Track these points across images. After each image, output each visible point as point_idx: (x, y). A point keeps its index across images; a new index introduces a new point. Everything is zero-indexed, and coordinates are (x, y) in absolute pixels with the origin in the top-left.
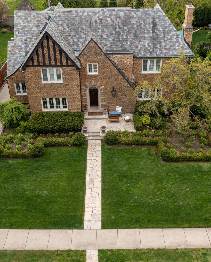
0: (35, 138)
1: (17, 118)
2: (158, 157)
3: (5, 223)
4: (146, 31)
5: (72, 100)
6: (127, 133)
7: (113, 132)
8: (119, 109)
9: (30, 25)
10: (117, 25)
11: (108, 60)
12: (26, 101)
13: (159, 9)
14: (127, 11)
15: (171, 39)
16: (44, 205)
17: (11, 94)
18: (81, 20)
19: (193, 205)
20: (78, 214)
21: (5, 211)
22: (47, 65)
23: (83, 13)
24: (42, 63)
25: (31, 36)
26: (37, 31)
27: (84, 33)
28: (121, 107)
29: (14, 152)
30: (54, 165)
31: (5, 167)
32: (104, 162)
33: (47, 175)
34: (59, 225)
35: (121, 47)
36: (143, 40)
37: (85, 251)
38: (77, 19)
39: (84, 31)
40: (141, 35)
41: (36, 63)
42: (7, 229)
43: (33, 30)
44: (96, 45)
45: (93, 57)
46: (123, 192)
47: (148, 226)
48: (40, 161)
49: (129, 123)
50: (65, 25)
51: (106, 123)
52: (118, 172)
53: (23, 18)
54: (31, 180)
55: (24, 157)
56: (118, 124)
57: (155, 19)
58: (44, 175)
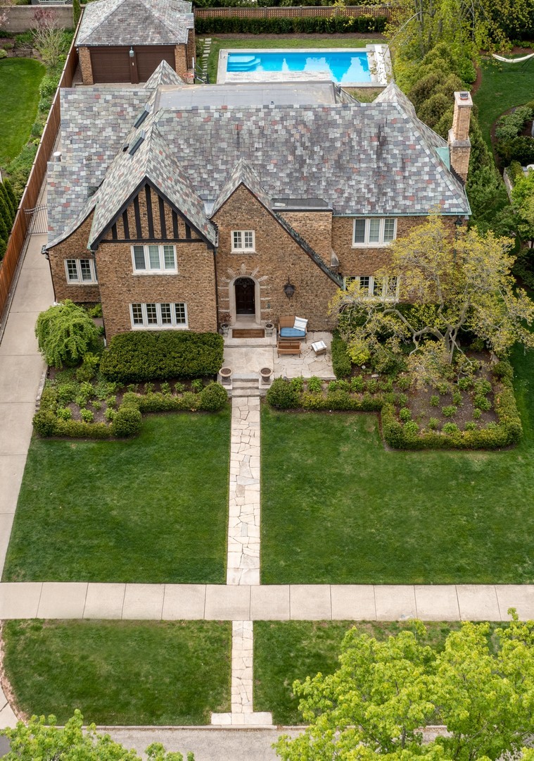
0: (120, 392)
1: (79, 348)
2: (379, 439)
3: (79, 572)
4: (362, 156)
5: (196, 308)
6: (316, 384)
7: (286, 380)
8: (301, 324)
9: (97, 122)
10: (298, 141)
11: (277, 224)
12: (90, 296)
13: (394, 104)
14: (321, 110)
15: (418, 173)
16: (148, 538)
17: (57, 283)
18: (217, 130)
19: (439, 542)
20: (216, 556)
21: (76, 549)
22: (144, 238)
23: (223, 113)
24: (134, 236)
25: (101, 150)
26: (115, 138)
27: (225, 159)
28: (307, 320)
29: (79, 426)
30: (163, 456)
31: (63, 458)
32: (265, 449)
33: (150, 477)
34: (181, 576)
35: (306, 191)
36: (355, 177)
37: (229, 623)
38: (209, 126)
39: (225, 156)
40: (351, 165)
41: (121, 235)
42: (84, 581)
43: (104, 134)
44: (250, 195)
45: (243, 218)
46: (304, 514)
47: (348, 580)
48: (134, 446)
49: (322, 358)
50: (181, 142)
51: (272, 357)
52: (294, 472)
53: (81, 105)
54: (119, 486)
55: (99, 436)
56: (297, 361)
57: (383, 127)
58: (145, 476)
